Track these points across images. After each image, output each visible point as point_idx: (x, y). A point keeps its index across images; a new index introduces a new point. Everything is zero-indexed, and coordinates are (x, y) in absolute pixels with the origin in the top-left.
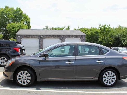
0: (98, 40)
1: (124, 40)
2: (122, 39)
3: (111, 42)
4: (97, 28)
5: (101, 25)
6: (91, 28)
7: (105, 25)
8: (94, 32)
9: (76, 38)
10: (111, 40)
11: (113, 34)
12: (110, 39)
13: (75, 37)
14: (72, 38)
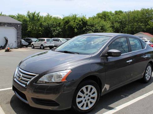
0: (27, 29)
1: (53, 30)
2: (52, 29)
3: (41, 32)
4: (25, 16)
5: (30, 12)
6: (18, 14)
7: (35, 13)
8: (22, 20)
9: (10, 26)
10: (40, 30)
11: (43, 23)
12: (40, 28)
13: (8, 26)
14: (5, 26)
